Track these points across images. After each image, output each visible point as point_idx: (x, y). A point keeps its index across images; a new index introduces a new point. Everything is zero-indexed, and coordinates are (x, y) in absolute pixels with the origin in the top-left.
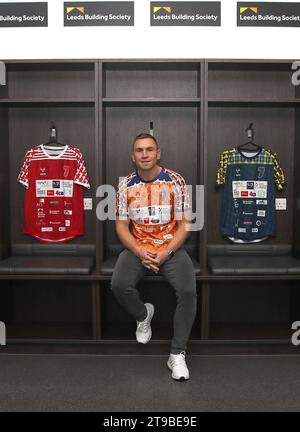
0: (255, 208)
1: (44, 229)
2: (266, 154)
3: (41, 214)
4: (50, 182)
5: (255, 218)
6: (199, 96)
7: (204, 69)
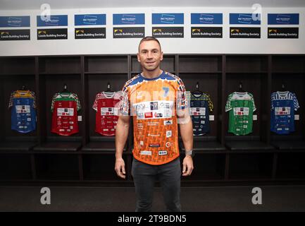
0: (200, 120)
1: (104, 130)
2: (205, 95)
3: (103, 123)
4: (107, 108)
5: (200, 124)
6: (174, 70)
7: (177, 59)
